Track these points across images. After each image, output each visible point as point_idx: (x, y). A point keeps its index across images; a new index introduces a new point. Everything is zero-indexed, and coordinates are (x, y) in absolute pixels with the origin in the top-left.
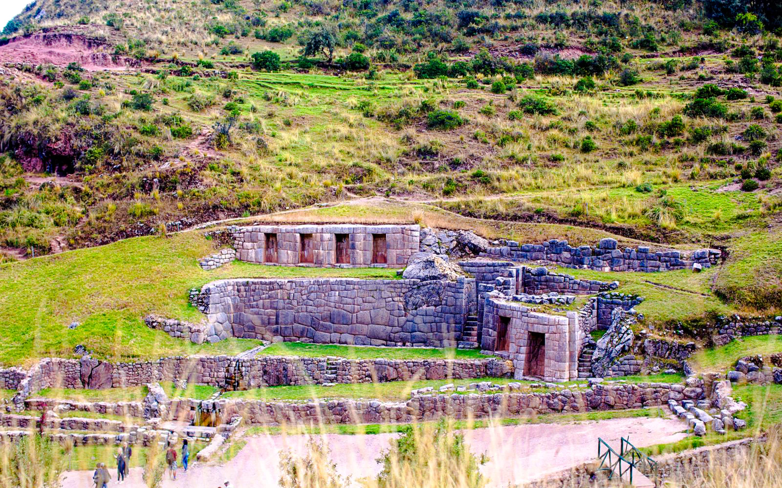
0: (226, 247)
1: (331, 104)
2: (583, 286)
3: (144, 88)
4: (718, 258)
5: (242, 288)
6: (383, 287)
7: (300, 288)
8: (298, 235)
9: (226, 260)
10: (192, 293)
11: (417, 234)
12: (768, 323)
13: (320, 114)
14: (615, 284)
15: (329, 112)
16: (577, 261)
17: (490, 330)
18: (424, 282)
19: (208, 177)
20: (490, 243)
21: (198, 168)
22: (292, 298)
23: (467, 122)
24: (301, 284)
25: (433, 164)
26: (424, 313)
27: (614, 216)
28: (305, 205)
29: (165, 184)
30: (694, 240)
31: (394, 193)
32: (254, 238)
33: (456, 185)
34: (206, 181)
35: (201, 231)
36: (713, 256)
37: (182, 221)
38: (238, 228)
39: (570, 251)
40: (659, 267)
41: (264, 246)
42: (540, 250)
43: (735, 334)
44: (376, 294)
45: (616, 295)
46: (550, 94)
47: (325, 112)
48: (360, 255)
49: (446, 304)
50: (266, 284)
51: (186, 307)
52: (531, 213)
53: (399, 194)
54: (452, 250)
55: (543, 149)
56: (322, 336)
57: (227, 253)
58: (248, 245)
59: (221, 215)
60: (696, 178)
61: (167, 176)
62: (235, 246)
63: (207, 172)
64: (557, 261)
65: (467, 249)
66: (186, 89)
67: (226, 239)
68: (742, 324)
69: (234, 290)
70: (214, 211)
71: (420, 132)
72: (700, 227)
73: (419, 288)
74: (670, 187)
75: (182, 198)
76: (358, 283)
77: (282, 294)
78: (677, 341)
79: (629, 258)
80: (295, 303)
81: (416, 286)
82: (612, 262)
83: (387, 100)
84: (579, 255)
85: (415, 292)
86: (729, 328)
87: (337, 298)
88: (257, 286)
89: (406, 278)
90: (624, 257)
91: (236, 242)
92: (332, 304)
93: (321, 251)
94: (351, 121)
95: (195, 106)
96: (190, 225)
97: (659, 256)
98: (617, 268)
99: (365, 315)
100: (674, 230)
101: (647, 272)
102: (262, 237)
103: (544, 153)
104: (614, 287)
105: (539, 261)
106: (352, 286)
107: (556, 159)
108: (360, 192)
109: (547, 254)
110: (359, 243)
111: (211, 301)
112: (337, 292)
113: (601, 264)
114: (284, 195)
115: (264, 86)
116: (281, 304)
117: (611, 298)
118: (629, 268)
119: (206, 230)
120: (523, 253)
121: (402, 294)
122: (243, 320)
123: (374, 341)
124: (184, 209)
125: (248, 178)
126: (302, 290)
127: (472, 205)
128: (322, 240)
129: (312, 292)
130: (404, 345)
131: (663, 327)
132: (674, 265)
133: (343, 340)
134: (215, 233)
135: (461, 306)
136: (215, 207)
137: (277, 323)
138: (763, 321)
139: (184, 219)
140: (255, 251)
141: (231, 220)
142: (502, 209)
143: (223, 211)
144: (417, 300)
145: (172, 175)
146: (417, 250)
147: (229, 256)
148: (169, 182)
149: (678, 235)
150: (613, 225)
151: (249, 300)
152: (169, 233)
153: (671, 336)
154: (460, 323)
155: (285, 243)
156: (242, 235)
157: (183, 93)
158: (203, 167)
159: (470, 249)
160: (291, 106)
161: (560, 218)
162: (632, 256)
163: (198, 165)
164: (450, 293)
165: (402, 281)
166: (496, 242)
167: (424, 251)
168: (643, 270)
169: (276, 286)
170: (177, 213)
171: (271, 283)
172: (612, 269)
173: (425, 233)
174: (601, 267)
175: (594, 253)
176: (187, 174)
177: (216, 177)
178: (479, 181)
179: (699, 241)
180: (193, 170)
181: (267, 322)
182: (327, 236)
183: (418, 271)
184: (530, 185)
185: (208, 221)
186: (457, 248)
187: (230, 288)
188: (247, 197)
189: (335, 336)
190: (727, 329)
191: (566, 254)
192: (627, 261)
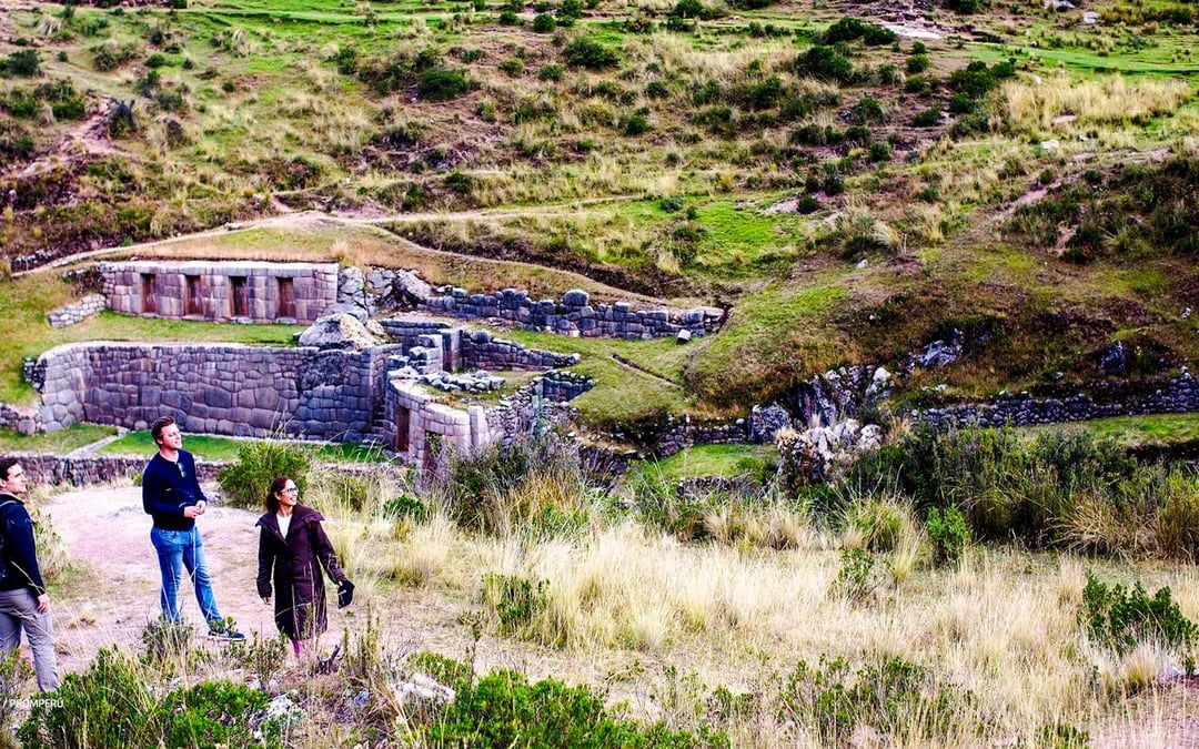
0: (91, 293)
1: (302, 51)
2: (534, 360)
3: (39, 32)
4: (715, 322)
5: (96, 355)
6: (271, 358)
7: (167, 357)
8: (182, 277)
9: (88, 312)
10: (27, 364)
11: (334, 278)
12: (726, 427)
13: (282, 70)
14: (572, 358)
15: (294, 67)
16: (537, 320)
17: (392, 424)
18: (323, 352)
19: (87, 186)
20: (433, 290)
21: (74, 172)
22: (158, 369)
23: (475, 86)
24: (168, 352)
25: (407, 158)
26: (321, 394)
27: (602, 253)
28: (213, 225)
29: (26, 197)
30: (697, 292)
31: (338, 206)
32: (128, 280)
33: (422, 195)
34: (83, 192)
35: (58, 270)
36: (709, 320)
37: (37, 255)
38: (108, 264)
39: (528, 305)
40: (641, 332)
41: (141, 291)
42: (493, 304)
43: (685, 442)
44: (262, 367)
45: (565, 375)
46: (625, 30)
47: (289, 66)
48: (261, 306)
49: (348, 383)
50: (126, 350)
51: (17, 384)
52: (499, 245)
53: (344, 209)
54: (386, 298)
55: (573, 130)
56: (195, 423)
57: (93, 301)
58: (121, 289)
59: (94, 244)
60: (754, 186)
61: (29, 186)
62: (105, 290)
63: (85, 178)
64: (513, 319)
65: (404, 298)
66: (99, 31)
67: (92, 281)
68: (693, 428)
69: (85, 357)
70: (84, 238)
71: (408, 101)
72: (713, 271)
73: (316, 360)
74: (712, 201)
75: (43, 219)
76: (240, 352)
77: (146, 365)
78: (613, 448)
79: (603, 319)
80: (161, 376)
81: (311, 358)
82: (582, 323)
83: (384, 43)
84: (539, 313)
85: (311, 365)
86: (677, 433)
87: (214, 370)
88: (115, 353)
89: (303, 345)
90: (595, 317)
91: (106, 285)
92: (207, 380)
93: (213, 300)
94: (320, 82)
95: (105, 63)
96: (50, 259)
97: (641, 316)
98: (589, 332)
99: (248, 395)
100: (677, 276)
101: (626, 339)
102: (137, 277)
103: (569, 137)
104: (572, 361)
105: (491, 319)
106: (231, 356)
107: (583, 149)
108: (296, 203)
109: (501, 309)
110: (260, 290)
111: (48, 376)
112: (214, 364)
113: (568, 326)
114: (185, 212)
115: (217, 21)
116: (144, 378)
117: (560, 380)
118: (603, 332)
119: (66, 269)
120: (468, 307)
121: (294, 368)
122: (98, 399)
123: (258, 431)
124: (44, 236)
125: (144, 184)
126: (170, 360)
127: (432, 227)
128: (213, 285)
129: (183, 362)
130: (296, 436)
131: (599, 427)
132: (659, 331)
133: (220, 428)
134: (75, 274)
135: (367, 385)
136: (86, 233)
137: (139, 404)
138: (721, 425)
139: (41, 252)
140: (129, 298)
141: (105, 252)
142: (464, 237)
143: (97, 238)
144: (313, 376)
145: (34, 184)
146: (334, 301)
147: (95, 305)
148: (31, 194)
149: (679, 283)
150: (599, 266)
151: (105, 372)
152: (16, 274)
153: (606, 441)
154: (366, 410)
155: (166, 288)
156: (112, 275)
157: (94, 38)
158: (81, 169)
159: (408, 299)
160: (244, 56)
161: (534, 253)
162: (607, 317)
163: (74, 167)
164: (354, 368)
165: (295, 349)
166: (441, 289)
167: (343, 302)
168: (621, 336)
169: (138, 354)
170: (32, 243)
171: (132, 349)
172: (581, 334)
173: (345, 277)
174: (568, 330)
175: (559, 310)
176: (56, 183)
177: (99, 184)
178: (455, 189)
179: (704, 294)
180: (67, 175)
181: (127, 402)
182: (218, 279)
183: (317, 335)
184: (520, 194)
185: (74, 252)
186: (392, 296)
187: (81, 355)
188: (131, 216)
189: (211, 423)
190: (674, 435)
191: (524, 311)
192: (600, 322)
